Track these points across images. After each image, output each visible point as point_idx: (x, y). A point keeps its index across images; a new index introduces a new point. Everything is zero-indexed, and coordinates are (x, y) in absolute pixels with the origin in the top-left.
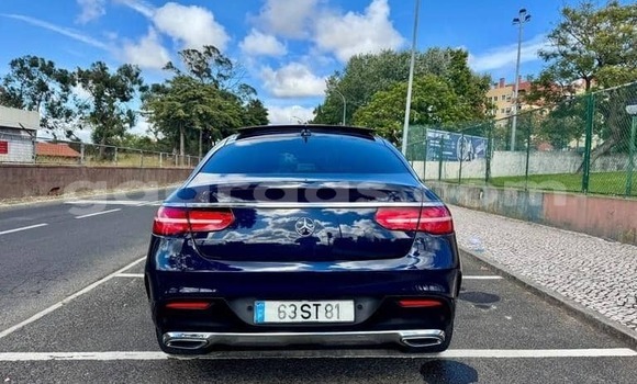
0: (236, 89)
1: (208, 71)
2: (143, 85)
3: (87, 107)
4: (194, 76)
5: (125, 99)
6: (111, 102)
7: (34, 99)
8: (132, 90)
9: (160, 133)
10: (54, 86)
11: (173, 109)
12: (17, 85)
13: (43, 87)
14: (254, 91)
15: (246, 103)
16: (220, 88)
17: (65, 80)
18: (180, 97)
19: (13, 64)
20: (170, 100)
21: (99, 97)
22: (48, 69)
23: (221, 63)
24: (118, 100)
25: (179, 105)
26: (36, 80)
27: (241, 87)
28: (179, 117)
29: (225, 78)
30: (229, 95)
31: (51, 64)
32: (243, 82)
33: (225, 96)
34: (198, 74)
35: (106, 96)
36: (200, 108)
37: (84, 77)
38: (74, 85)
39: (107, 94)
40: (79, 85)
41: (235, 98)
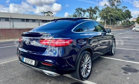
0: (122, 8)
1: (114, 5)
2: (99, 10)
3: (88, 16)
4: (111, 6)
5: (95, 14)
6: (92, 15)
7: (79, 16)
8: (97, 12)
9: (103, 20)
10: (82, 13)
11: (103, 15)
12: (76, 14)
13: (80, 13)
14: (127, 8)
15: (124, 11)
16: (117, 8)
17: (84, 11)
18: (105, 12)
19: (76, 10)
20: (103, 13)
21: (90, 14)
22: (81, 10)
23: (118, 2)
24: (94, 14)
25: (105, 13)
26: (79, 12)
27: (123, 7)
28: (105, 16)
29: (119, 5)
30: (119, 9)
31: (82, 8)
32: (123, 6)
33: (118, 10)
34: (112, 6)
35: (92, 14)
36: (109, 14)
37: (88, 10)
38: (86, 12)
39: (92, 13)
40: (87, 12)
41: (121, 10)
